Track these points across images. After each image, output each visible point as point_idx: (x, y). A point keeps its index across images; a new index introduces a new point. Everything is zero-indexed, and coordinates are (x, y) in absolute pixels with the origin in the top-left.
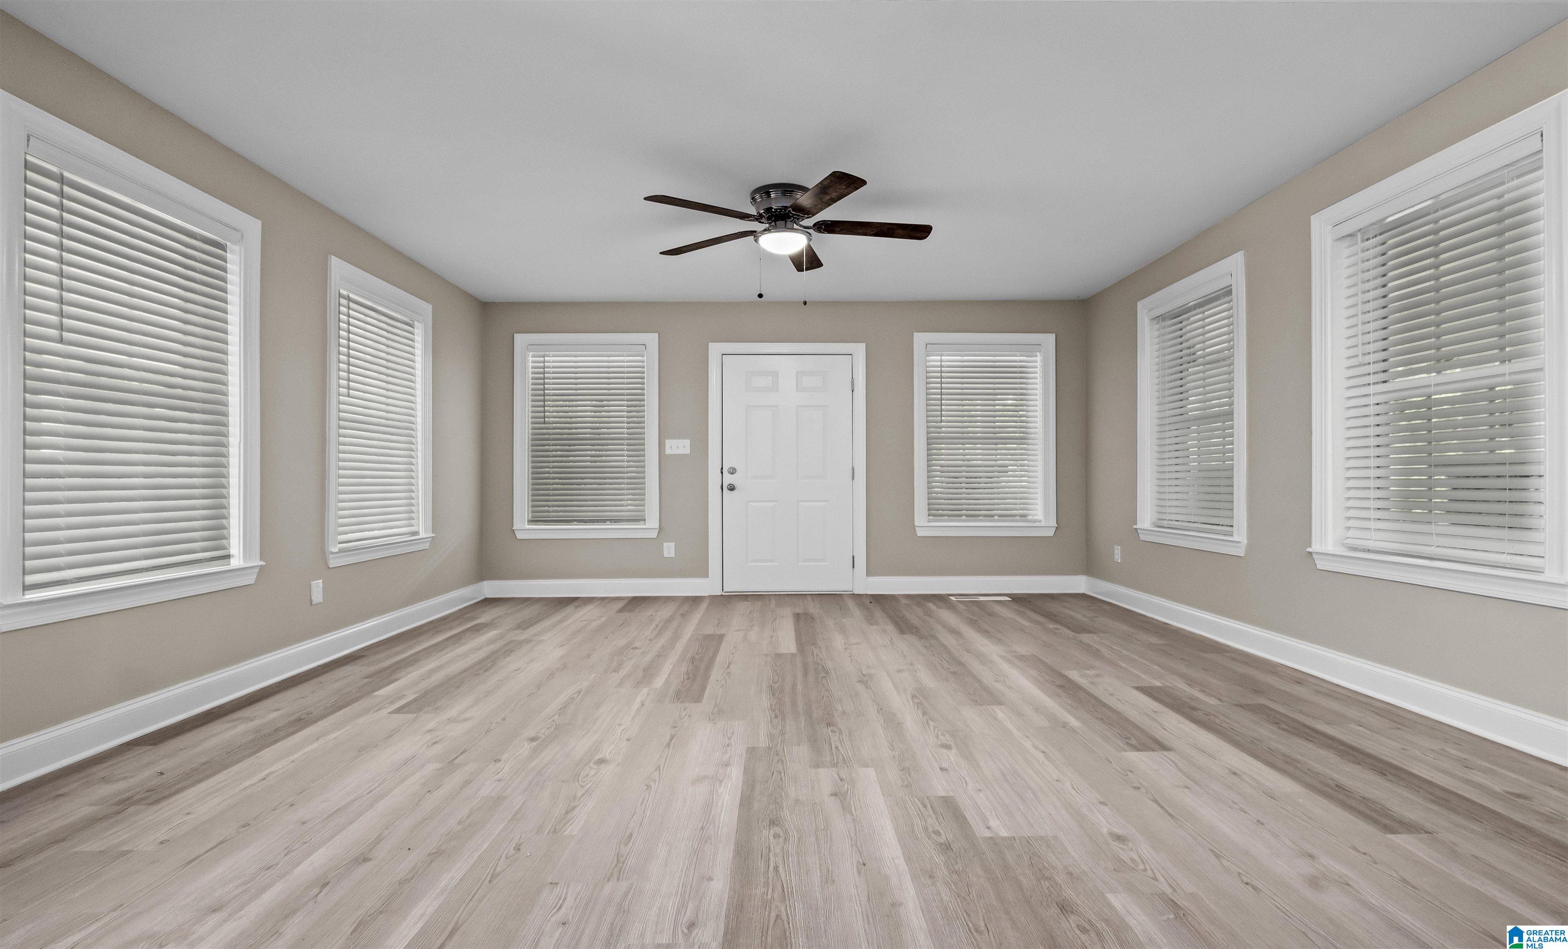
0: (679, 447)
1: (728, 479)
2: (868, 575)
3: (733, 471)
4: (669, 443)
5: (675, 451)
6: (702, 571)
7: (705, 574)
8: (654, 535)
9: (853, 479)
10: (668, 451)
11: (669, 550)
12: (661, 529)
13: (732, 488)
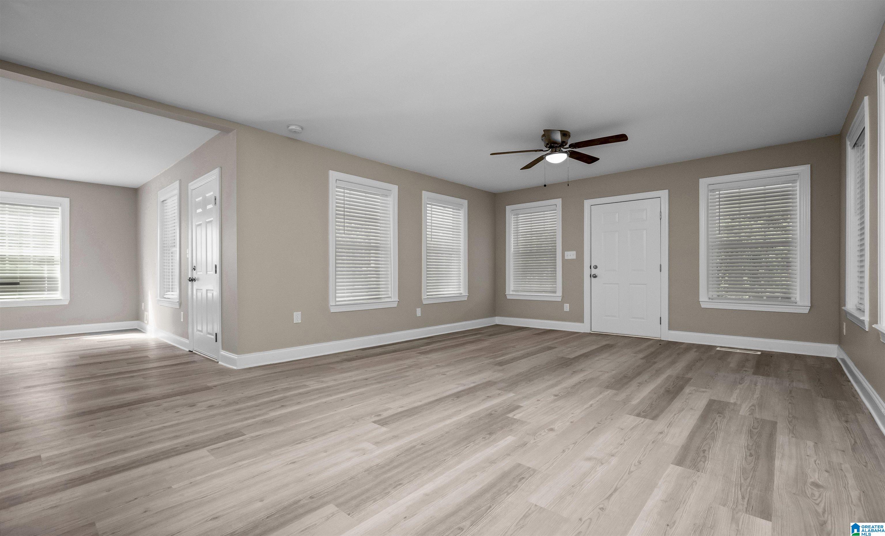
0: (571, 255)
1: (594, 271)
2: (669, 330)
3: (596, 267)
4: (566, 253)
5: (570, 258)
6: (580, 319)
7: (582, 321)
8: (559, 299)
9: (661, 271)
10: (566, 258)
11: (567, 307)
12: (563, 297)
13: (595, 277)
